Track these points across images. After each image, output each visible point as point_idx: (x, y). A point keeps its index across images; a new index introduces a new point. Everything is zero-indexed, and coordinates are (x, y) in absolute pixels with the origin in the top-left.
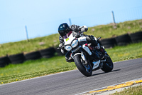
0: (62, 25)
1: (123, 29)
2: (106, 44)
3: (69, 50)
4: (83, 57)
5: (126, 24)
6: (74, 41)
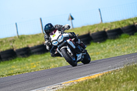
4: (69, 50)
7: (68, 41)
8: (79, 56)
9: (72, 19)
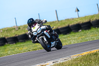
0: (30, 19)
1: (22, 30)
2: (11, 41)
3: (36, 35)
4: (45, 39)
5: (25, 27)
6: (39, 29)
7: (45, 32)
8: (53, 44)
9: (78, 11)
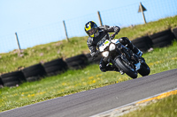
5: (37, 49)
